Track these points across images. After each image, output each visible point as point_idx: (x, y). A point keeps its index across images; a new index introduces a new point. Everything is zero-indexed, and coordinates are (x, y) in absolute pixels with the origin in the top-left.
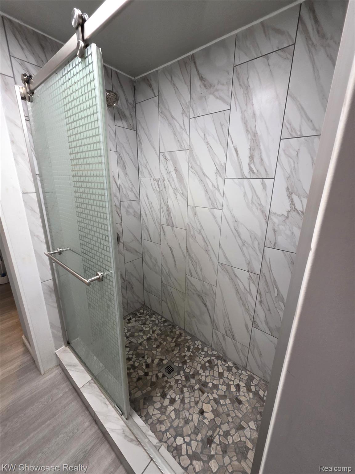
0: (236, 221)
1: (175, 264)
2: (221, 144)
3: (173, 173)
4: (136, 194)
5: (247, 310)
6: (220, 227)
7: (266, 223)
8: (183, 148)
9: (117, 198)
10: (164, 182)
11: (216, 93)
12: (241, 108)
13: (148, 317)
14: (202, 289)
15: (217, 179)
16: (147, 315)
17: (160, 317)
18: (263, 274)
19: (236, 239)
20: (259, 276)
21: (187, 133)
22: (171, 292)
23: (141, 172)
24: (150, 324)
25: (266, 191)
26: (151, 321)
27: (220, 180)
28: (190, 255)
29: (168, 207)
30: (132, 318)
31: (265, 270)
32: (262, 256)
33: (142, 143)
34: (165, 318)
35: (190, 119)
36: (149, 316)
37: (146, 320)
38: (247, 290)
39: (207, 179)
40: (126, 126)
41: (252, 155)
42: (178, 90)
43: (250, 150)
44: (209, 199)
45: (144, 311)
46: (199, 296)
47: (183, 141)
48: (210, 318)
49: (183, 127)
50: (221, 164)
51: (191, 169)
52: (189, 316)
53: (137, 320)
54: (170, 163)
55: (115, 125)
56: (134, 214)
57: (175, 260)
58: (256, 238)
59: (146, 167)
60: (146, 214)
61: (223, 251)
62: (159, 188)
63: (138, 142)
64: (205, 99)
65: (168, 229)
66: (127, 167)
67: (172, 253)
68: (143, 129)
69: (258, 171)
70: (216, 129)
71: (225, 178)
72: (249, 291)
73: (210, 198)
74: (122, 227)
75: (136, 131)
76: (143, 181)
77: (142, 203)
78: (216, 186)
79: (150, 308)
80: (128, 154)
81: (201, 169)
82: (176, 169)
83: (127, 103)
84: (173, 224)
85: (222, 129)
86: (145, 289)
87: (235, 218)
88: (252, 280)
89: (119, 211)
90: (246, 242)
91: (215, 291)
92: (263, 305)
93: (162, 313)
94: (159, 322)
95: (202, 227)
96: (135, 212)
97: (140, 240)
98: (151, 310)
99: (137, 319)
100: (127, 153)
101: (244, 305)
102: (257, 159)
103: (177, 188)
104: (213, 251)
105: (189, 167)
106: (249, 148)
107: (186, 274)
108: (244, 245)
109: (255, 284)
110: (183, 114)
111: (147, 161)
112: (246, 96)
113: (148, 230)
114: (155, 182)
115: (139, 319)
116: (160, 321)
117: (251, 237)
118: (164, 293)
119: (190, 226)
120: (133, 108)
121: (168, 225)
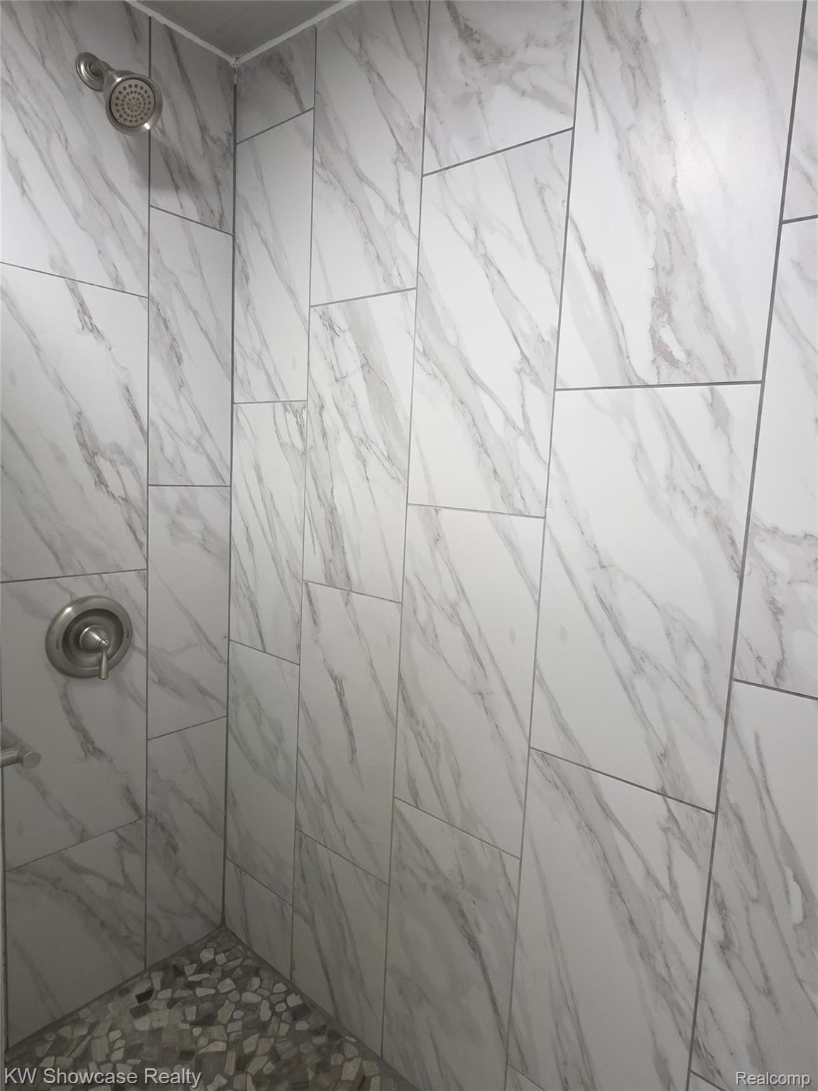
0: (603, 567)
1: (353, 751)
2: (539, 259)
3: (357, 382)
4: (218, 463)
5: (663, 986)
6: (536, 593)
7: (735, 575)
8: (397, 282)
9: (135, 472)
10: (321, 414)
11: (519, 78)
12: (614, 121)
13: (228, 984)
14: (460, 871)
15: (522, 394)
16: (225, 975)
17: (281, 987)
18: (731, 807)
19: (604, 642)
20: (710, 817)
21: (409, 227)
22: (333, 876)
23: (242, 383)
24: (232, 1020)
25: (727, 434)
26: (239, 1005)
27: (536, 401)
28: (411, 713)
29: (332, 513)
30: (157, 986)
31: (739, 792)
32: (722, 723)
33: (251, 277)
34: (302, 996)
35: (423, 176)
36: (235, 981)
37: (217, 1000)
38: (658, 885)
39: (485, 398)
40: (192, 213)
41: (664, 291)
42: (384, 83)
43: (657, 275)
44: (492, 475)
45: (216, 954)
46: (447, 898)
47: (394, 259)
48: (496, 1010)
49: (397, 209)
50: (540, 335)
51: (422, 360)
52: (401, 992)
53: (179, 999)
54: (347, 343)
55: (150, 206)
56: (204, 540)
57: (351, 734)
58: (690, 640)
59: (260, 364)
60: (249, 539)
61: (551, 699)
62: (304, 440)
63: (236, 272)
64: (480, 102)
65: (328, 599)
66: (185, 356)
67: (341, 701)
68: (258, 225)
69: (689, 354)
70: (518, 205)
71: (555, 390)
72: (667, 888)
73: (495, 472)
74: (147, 590)
75: (234, 236)
76: (246, 413)
77: (237, 498)
78: (520, 423)
79: (242, 944)
80: (195, 312)
81: (463, 359)
82: (367, 365)
83: (203, 138)
84: (349, 578)
85: (543, 202)
86: (228, 856)
87: (597, 552)
88: (683, 835)
89: (137, 524)
90: (646, 655)
91: (514, 883)
92: (735, 963)
93: (292, 968)
94: (274, 1013)
95: (462, 591)
96: (207, 529)
97: (222, 646)
98: (249, 953)
99: (179, 994)
100: (191, 308)
101: (646, 955)
102: (683, 309)
103: (367, 437)
104: (508, 693)
105: (417, 354)
106: (652, 265)
107: (394, 797)
108: (639, 670)
109: (693, 857)
110: (399, 163)
111: (264, 342)
112: (634, 76)
113: (253, 605)
114: (290, 416)
115: (191, 992)
116: (280, 1008)
117: (668, 634)
118: (303, 876)
119: (417, 588)
120: (224, 155)
121: (330, 583)
